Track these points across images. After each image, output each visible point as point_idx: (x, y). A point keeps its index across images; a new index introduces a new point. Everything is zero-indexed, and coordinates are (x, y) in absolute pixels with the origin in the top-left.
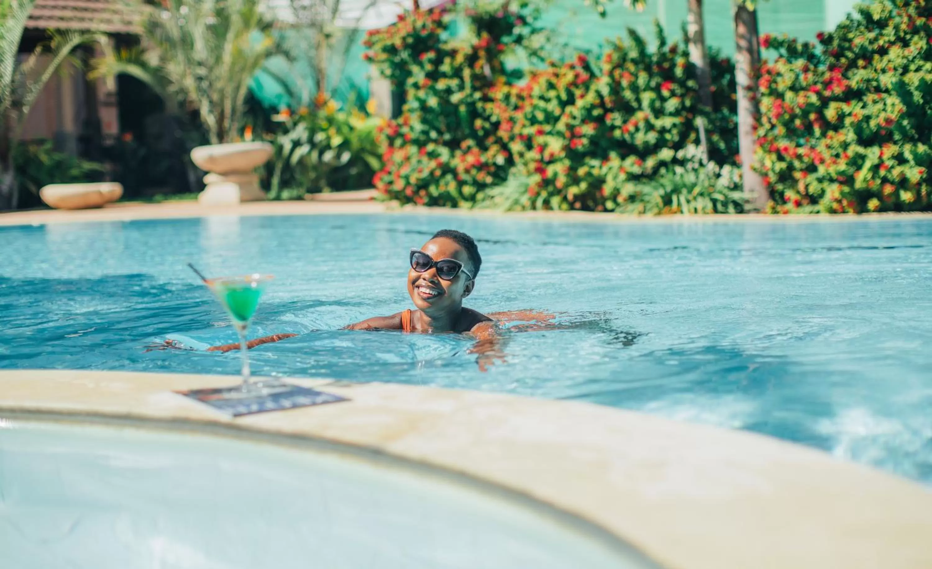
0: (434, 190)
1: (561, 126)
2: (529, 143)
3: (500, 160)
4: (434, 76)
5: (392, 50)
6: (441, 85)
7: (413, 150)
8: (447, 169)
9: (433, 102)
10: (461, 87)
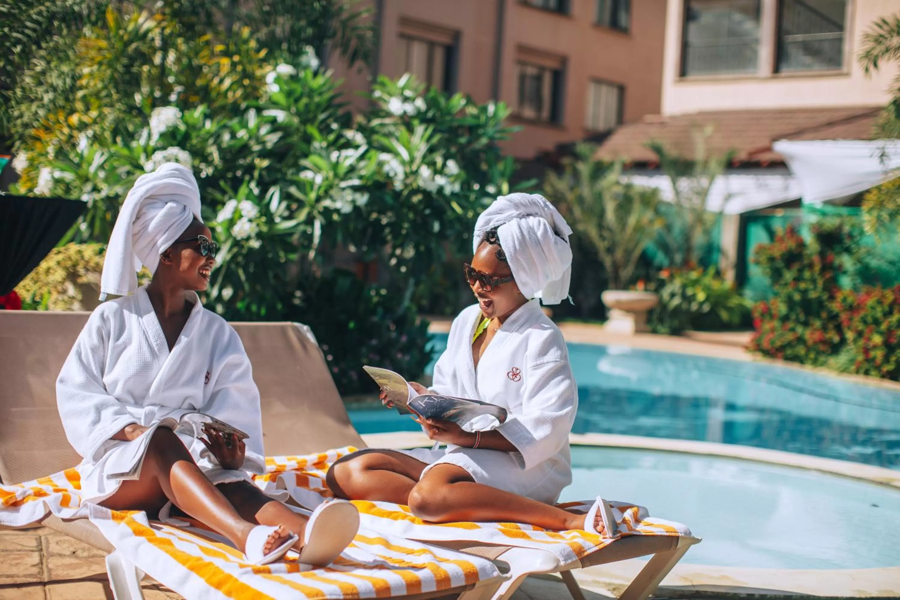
0: (789, 352)
1: (883, 327)
2: (860, 334)
3: (836, 339)
4: (797, 280)
5: (772, 259)
6: (802, 286)
7: (776, 323)
8: (800, 340)
9: (797, 297)
10: (815, 288)
